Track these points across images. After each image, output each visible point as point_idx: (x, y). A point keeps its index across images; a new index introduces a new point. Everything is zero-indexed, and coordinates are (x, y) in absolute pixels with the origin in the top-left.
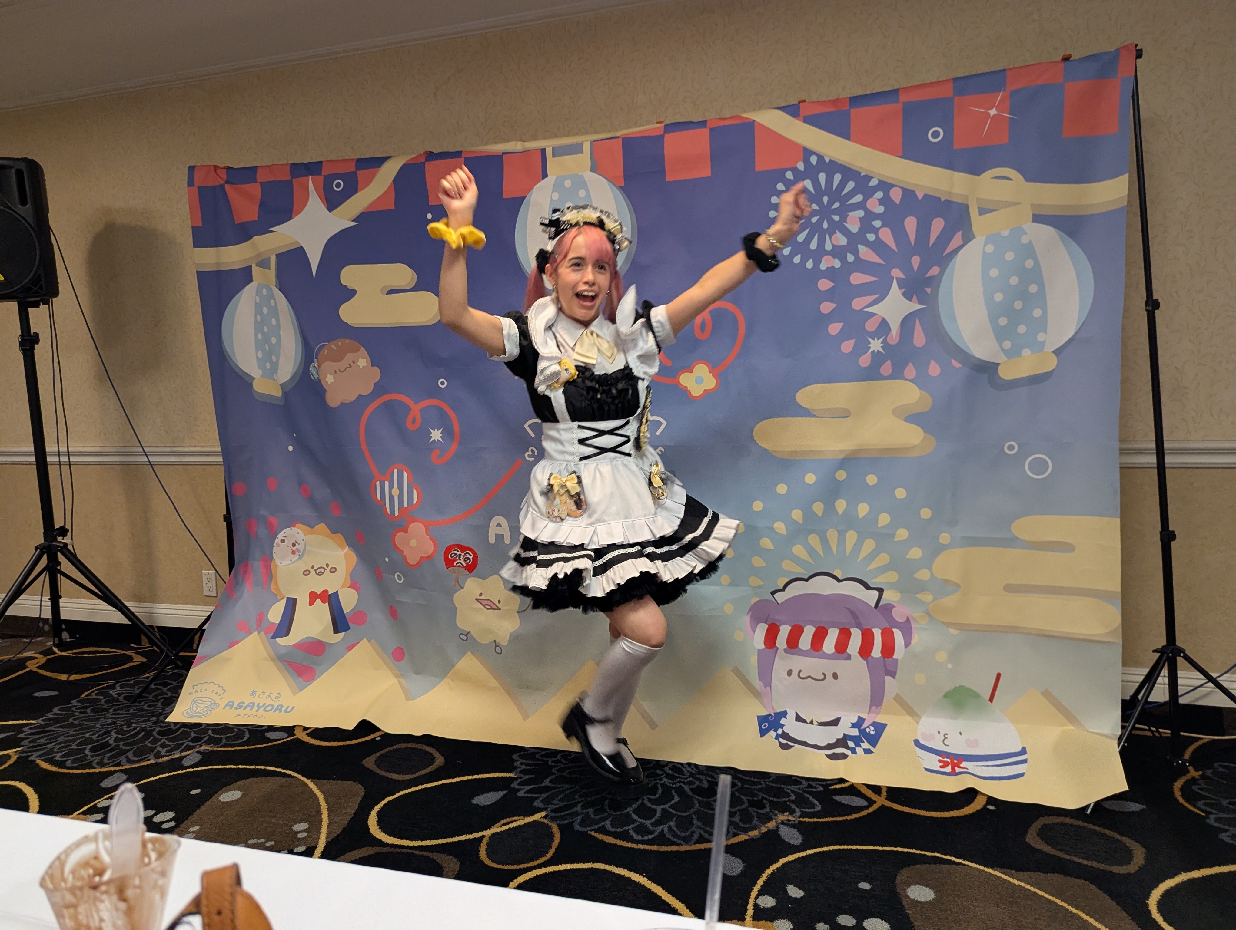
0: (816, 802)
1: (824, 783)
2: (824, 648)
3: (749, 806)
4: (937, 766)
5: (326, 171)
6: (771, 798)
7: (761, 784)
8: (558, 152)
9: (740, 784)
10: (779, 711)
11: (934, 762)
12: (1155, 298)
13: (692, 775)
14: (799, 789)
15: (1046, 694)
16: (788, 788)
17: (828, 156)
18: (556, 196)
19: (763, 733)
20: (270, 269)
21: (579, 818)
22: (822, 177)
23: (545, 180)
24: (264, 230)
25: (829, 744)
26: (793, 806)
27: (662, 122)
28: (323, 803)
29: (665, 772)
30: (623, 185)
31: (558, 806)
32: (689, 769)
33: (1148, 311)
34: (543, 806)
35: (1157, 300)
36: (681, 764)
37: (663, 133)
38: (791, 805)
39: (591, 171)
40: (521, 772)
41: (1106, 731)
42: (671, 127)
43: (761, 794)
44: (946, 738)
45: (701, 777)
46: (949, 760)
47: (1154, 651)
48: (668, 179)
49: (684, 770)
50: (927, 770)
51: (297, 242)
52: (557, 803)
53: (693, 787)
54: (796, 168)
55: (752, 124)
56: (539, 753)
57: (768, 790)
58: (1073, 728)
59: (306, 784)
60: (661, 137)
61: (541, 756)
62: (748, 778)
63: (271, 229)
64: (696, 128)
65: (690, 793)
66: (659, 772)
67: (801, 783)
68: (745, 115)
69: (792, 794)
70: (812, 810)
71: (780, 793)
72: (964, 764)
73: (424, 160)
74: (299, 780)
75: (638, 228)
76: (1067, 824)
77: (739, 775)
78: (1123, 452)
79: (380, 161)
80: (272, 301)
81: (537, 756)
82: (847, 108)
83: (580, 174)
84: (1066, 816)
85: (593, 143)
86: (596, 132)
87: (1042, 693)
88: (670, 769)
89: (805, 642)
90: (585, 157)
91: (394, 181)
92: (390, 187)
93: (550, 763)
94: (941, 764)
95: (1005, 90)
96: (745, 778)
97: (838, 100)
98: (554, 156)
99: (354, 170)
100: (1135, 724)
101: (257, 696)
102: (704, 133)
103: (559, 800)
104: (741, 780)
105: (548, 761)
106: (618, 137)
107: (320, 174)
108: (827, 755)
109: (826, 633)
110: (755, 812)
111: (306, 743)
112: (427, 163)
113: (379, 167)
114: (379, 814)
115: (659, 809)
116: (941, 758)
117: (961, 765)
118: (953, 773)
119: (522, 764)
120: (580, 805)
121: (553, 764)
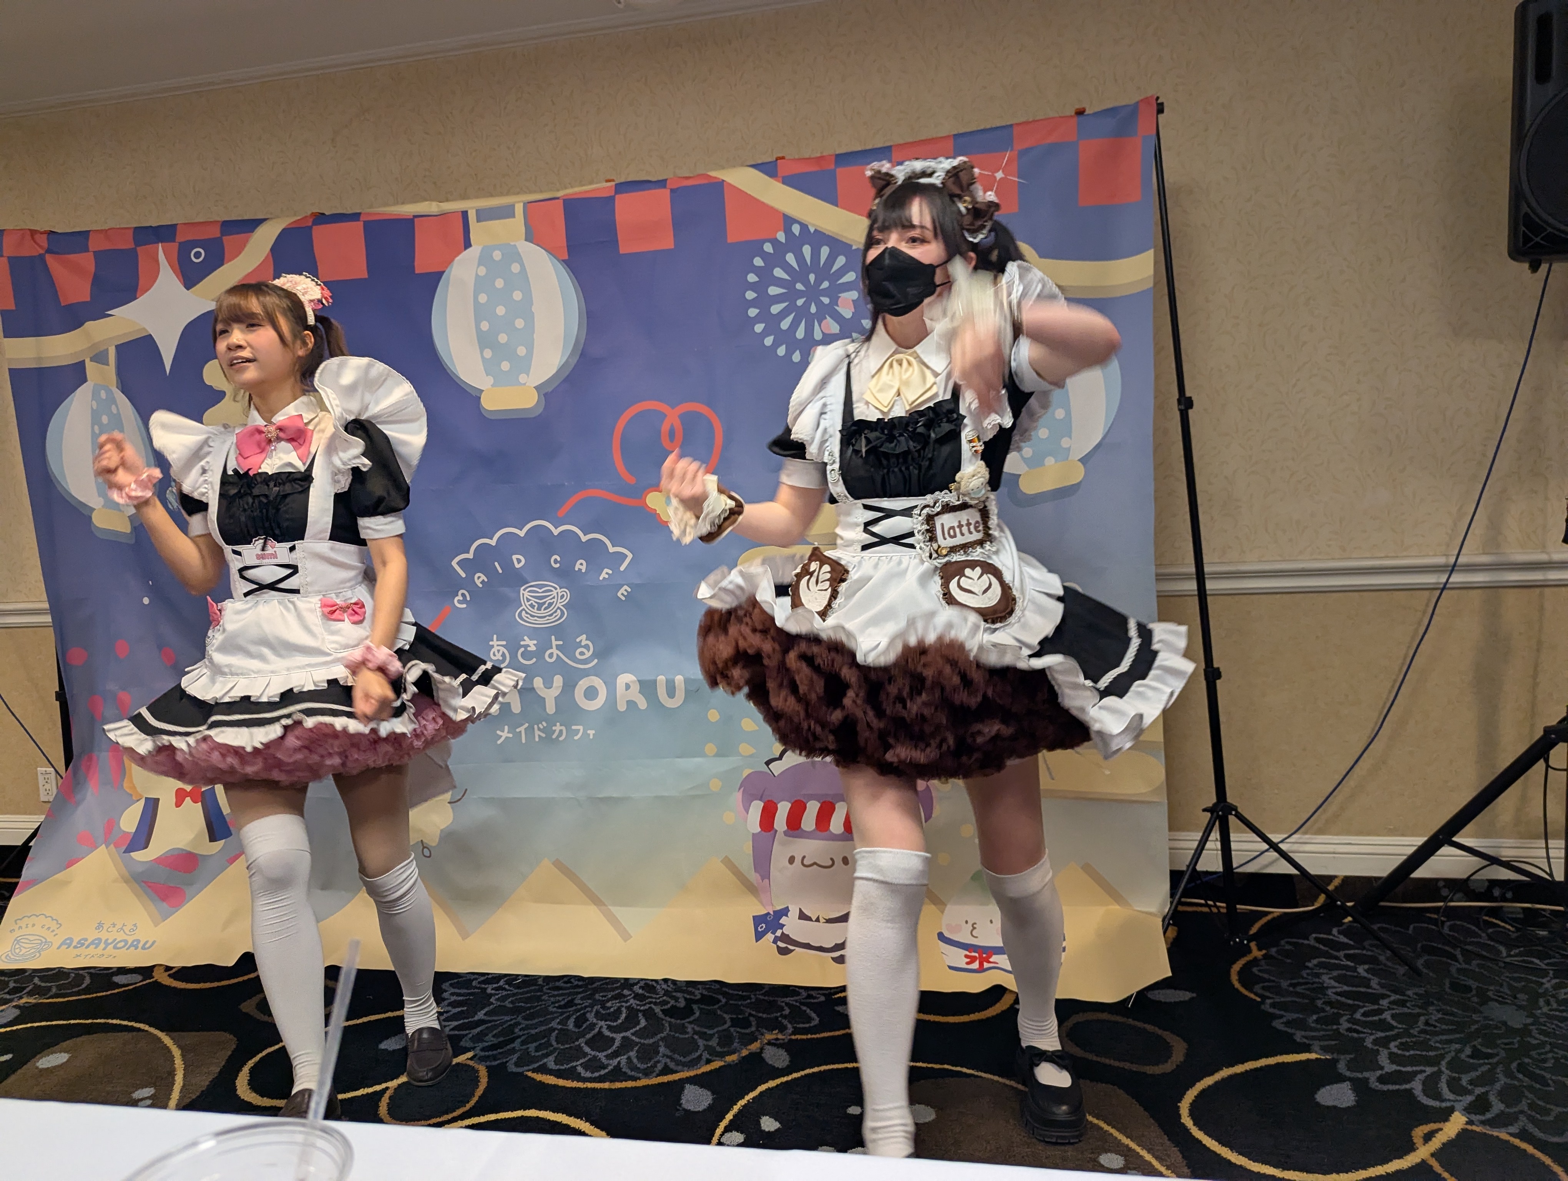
0: (813, 1015)
1: (827, 992)
2: (831, 828)
3: (732, 1026)
4: (962, 963)
5: (180, 238)
6: (760, 1015)
7: (751, 999)
8: (482, 216)
9: (724, 1001)
10: (778, 908)
11: (959, 958)
12: (1188, 394)
13: (667, 993)
14: (796, 1001)
15: (1087, 868)
16: (781, 1001)
17: (813, 225)
18: (482, 271)
19: (759, 936)
20: (108, 365)
21: (515, 1057)
22: (807, 250)
23: (468, 250)
24: (100, 314)
25: (836, 944)
26: (785, 1022)
27: (613, 180)
28: (179, 1063)
29: (634, 992)
30: (567, 257)
31: (490, 1043)
32: (664, 986)
33: (1181, 411)
34: (472, 1045)
35: (1190, 398)
36: (656, 981)
37: (613, 193)
38: (783, 1021)
39: (526, 240)
40: (449, 1004)
41: (1153, 909)
42: (624, 187)
43: (748, 1010)
44: (974, 928)
45: (679, 995)
46: (977, 955)
47: (1205, 810)
48: (621, 252)
49: (658, 987)
50: (950, 968)
51: (144, 329)
52: (490, 1040)
53: (666, 1007)
54: (776, 239)
55: (720, 185)
56: (476, 979)
57: (757, 1005)
58: (1117, 907)
59: (159, 1040)
60: (610, 200)
61: (479, 983)
62: (736, 992)
63: (109, 312)
64: (655, 189)
65: (661, 1015)
66: (626, 992)
67: (799, 994)
68: (713, 174)
69: (786, 1008)
70: (807, 1025)
71: (772, 1006)
72: (994, 958)
73: (310, 224)
74: (151, 1033)
75: (587, 313)
76: (1104, 1021)
77: (724, 989)
78: (1160, 577)
79: (252, 225)
80: (113, 407)
81: (474, 983)
82: (833, 167)
83: (512, 243)
84: (1103, 1011)
85: (527, 204)
86: (531, 192)
87: (1082, 868)
88: (640, 987)
89: (809, 821)
90: (518, 223)
91: (272, 250)
92: (266, 258)
93: (489, 991)
94: (968, 960)
95: (1012, 150)
96: (731, 992)
97: (822, 158)
98: (478, 221)
99: (219, 235)
100: (1181, 897)
101: (105, 928)
102: (664, 194)
103: (494, 1036)
104: (725, 994)
105: (486, 989)
106: (558, 198)
107: (174, 241)
108: (833, 959)
109: (833, 809)
110: (737, 1032)
111: (166, 986)
112: (314, 227)
113: (253, 231)
114: (252, 1071)
115: (618, 1037)
116: (967, 953)
117: (991, 960)
118: (981, 970)
119: (453, 994)
120: (519, 1040)
121: (493, 992)
